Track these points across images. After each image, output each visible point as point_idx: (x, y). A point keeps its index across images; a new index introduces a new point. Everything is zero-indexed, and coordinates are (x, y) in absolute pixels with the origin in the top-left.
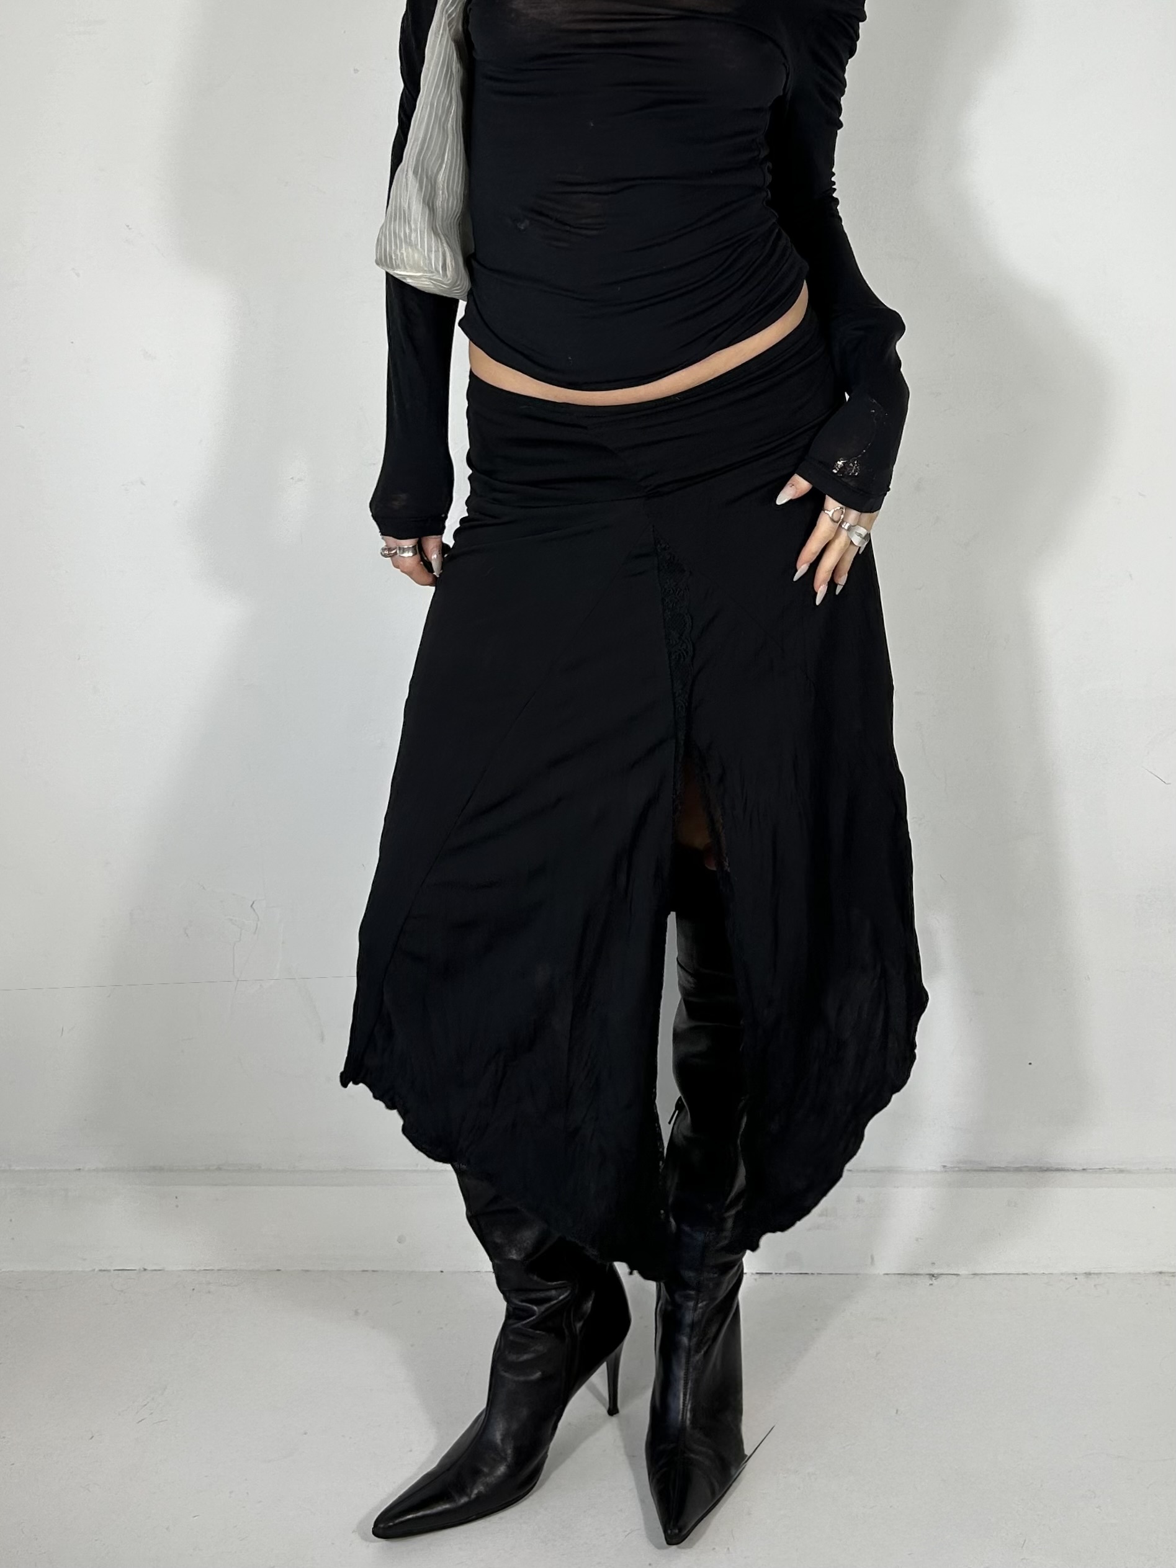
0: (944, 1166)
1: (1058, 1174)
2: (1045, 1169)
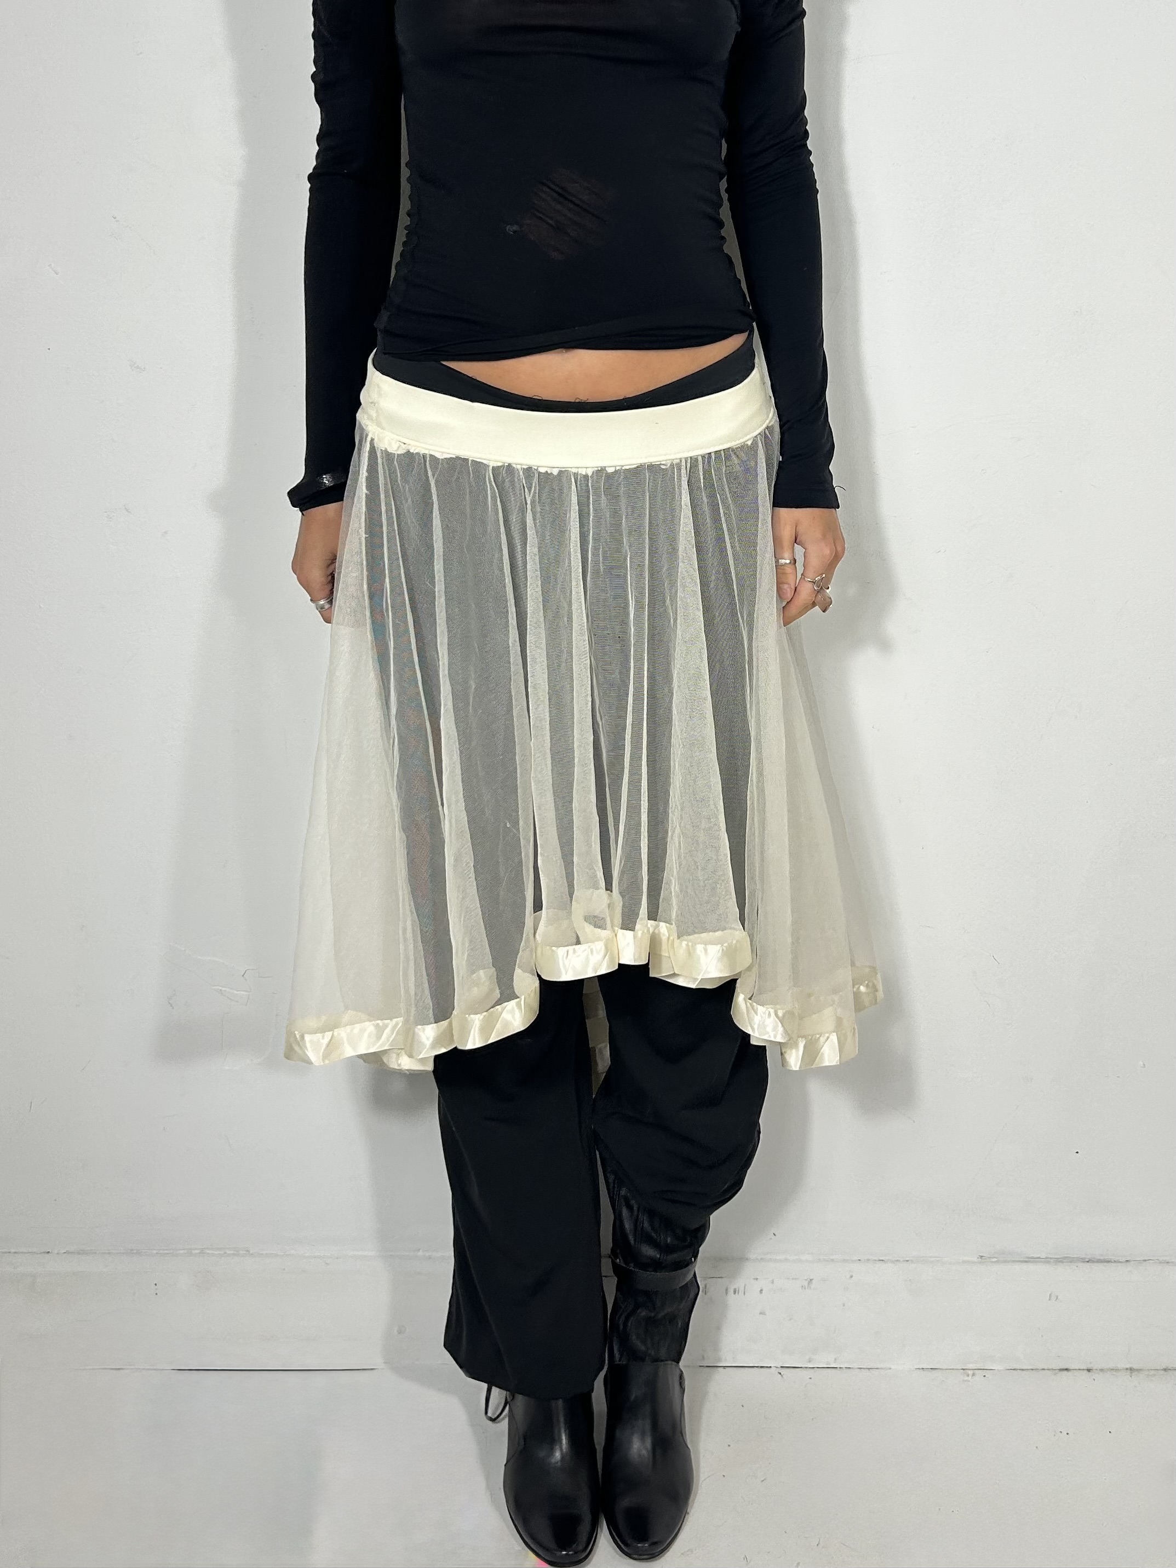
0: (982, 1256)
1: (1101, 1266)
2: (1087, 1260)
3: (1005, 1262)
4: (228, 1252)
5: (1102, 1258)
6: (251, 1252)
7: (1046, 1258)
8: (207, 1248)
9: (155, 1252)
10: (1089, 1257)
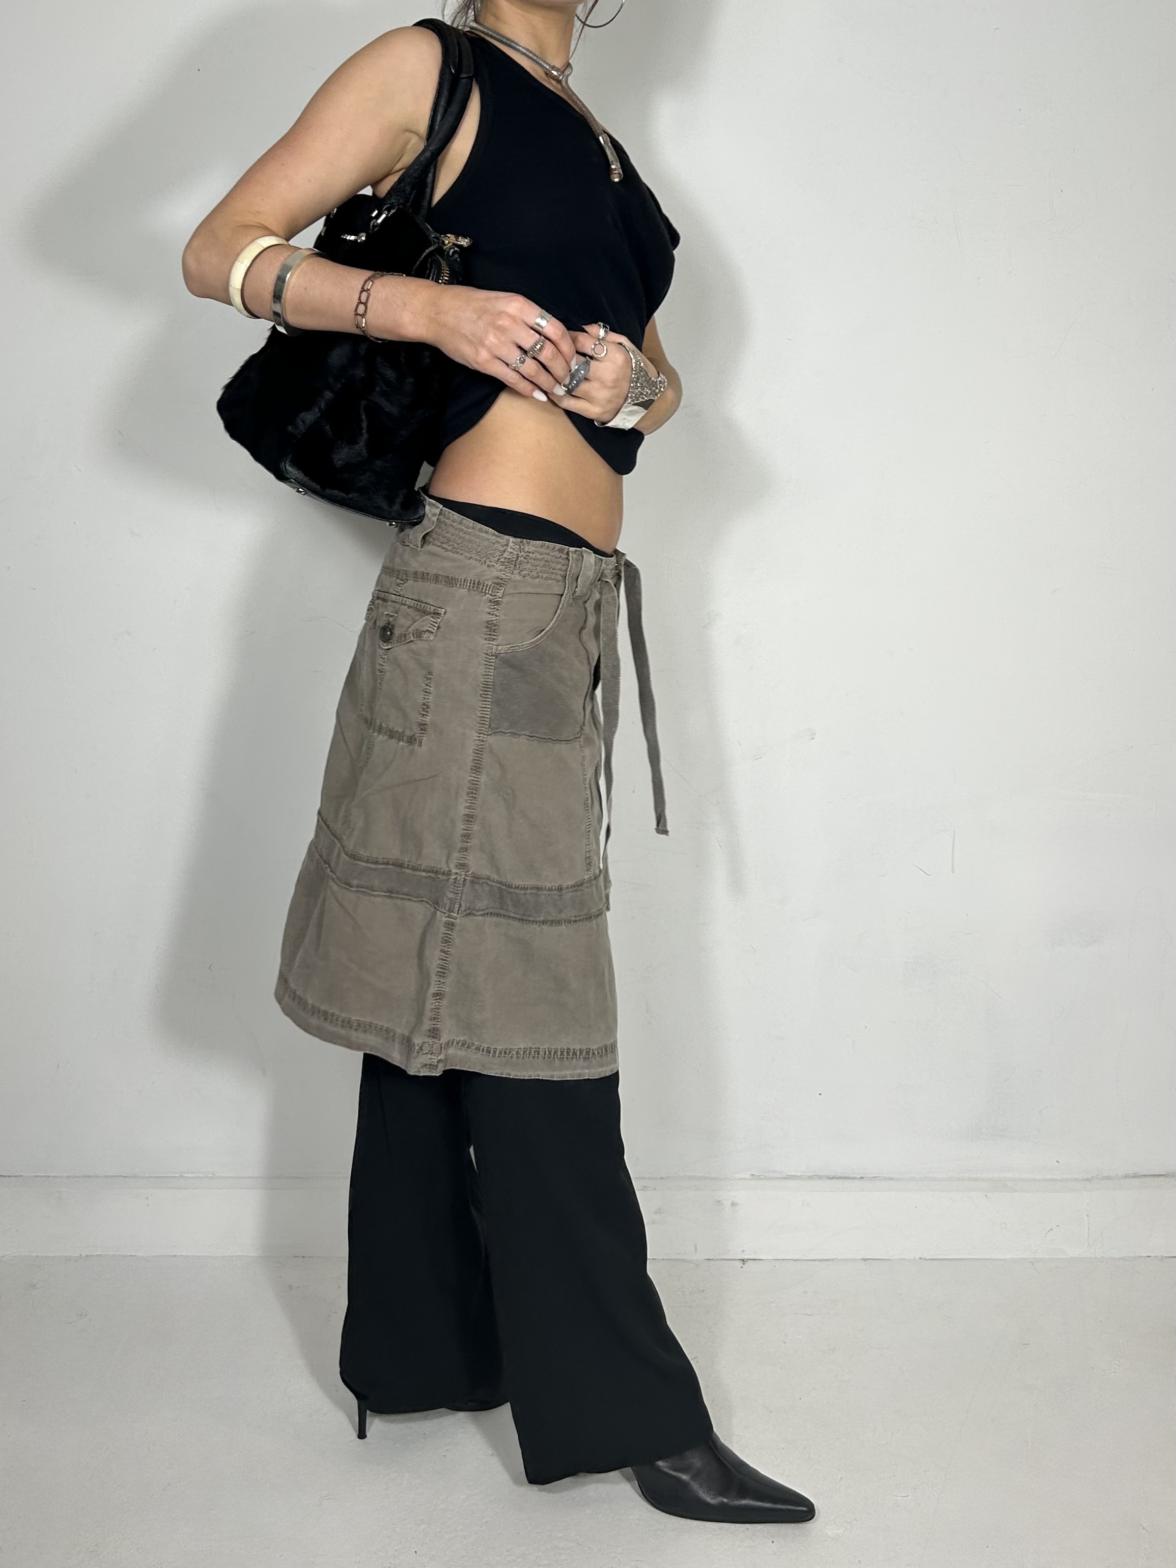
3: (770, 1178)
4: (200, 1175)
5: (842, 1175)
6: (216, 1176)
7: (801, 1176)
8: (185, 1173)
9: (147, 1175)
10: (833, 1175)
